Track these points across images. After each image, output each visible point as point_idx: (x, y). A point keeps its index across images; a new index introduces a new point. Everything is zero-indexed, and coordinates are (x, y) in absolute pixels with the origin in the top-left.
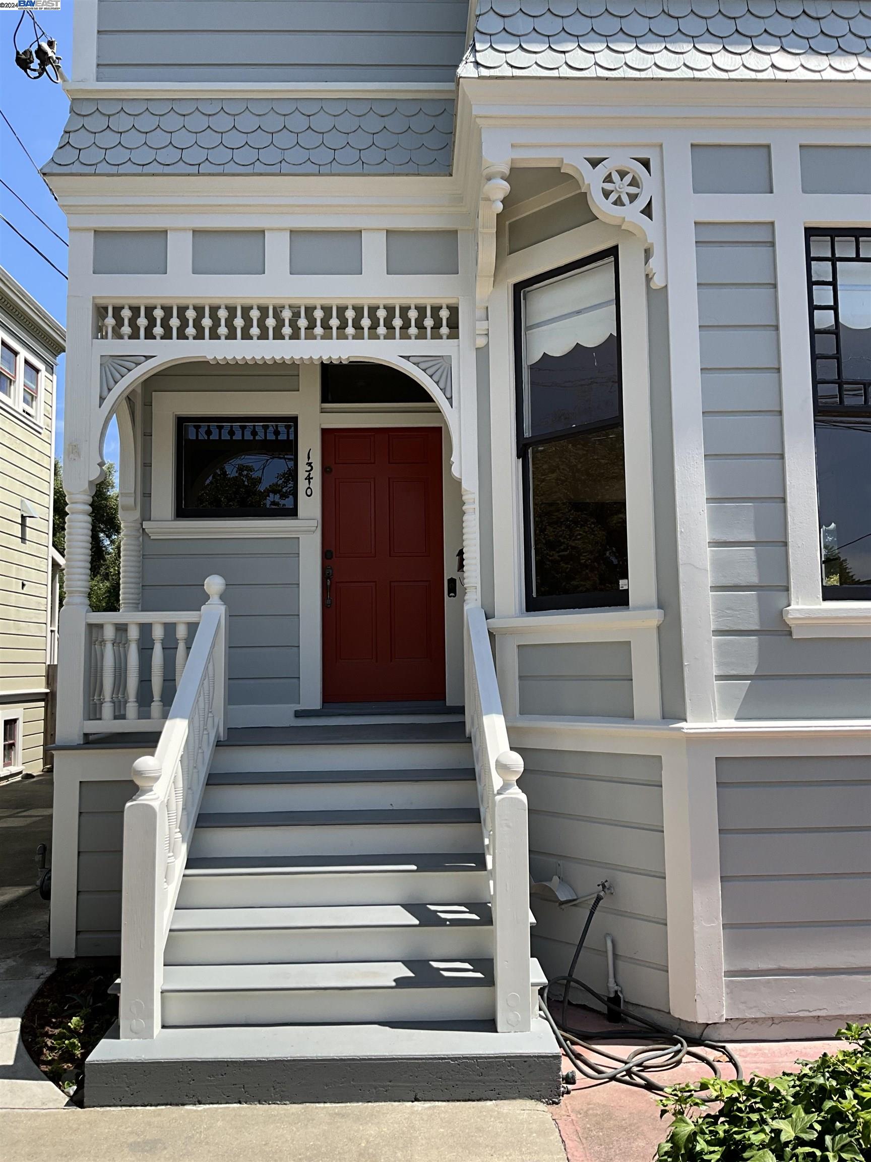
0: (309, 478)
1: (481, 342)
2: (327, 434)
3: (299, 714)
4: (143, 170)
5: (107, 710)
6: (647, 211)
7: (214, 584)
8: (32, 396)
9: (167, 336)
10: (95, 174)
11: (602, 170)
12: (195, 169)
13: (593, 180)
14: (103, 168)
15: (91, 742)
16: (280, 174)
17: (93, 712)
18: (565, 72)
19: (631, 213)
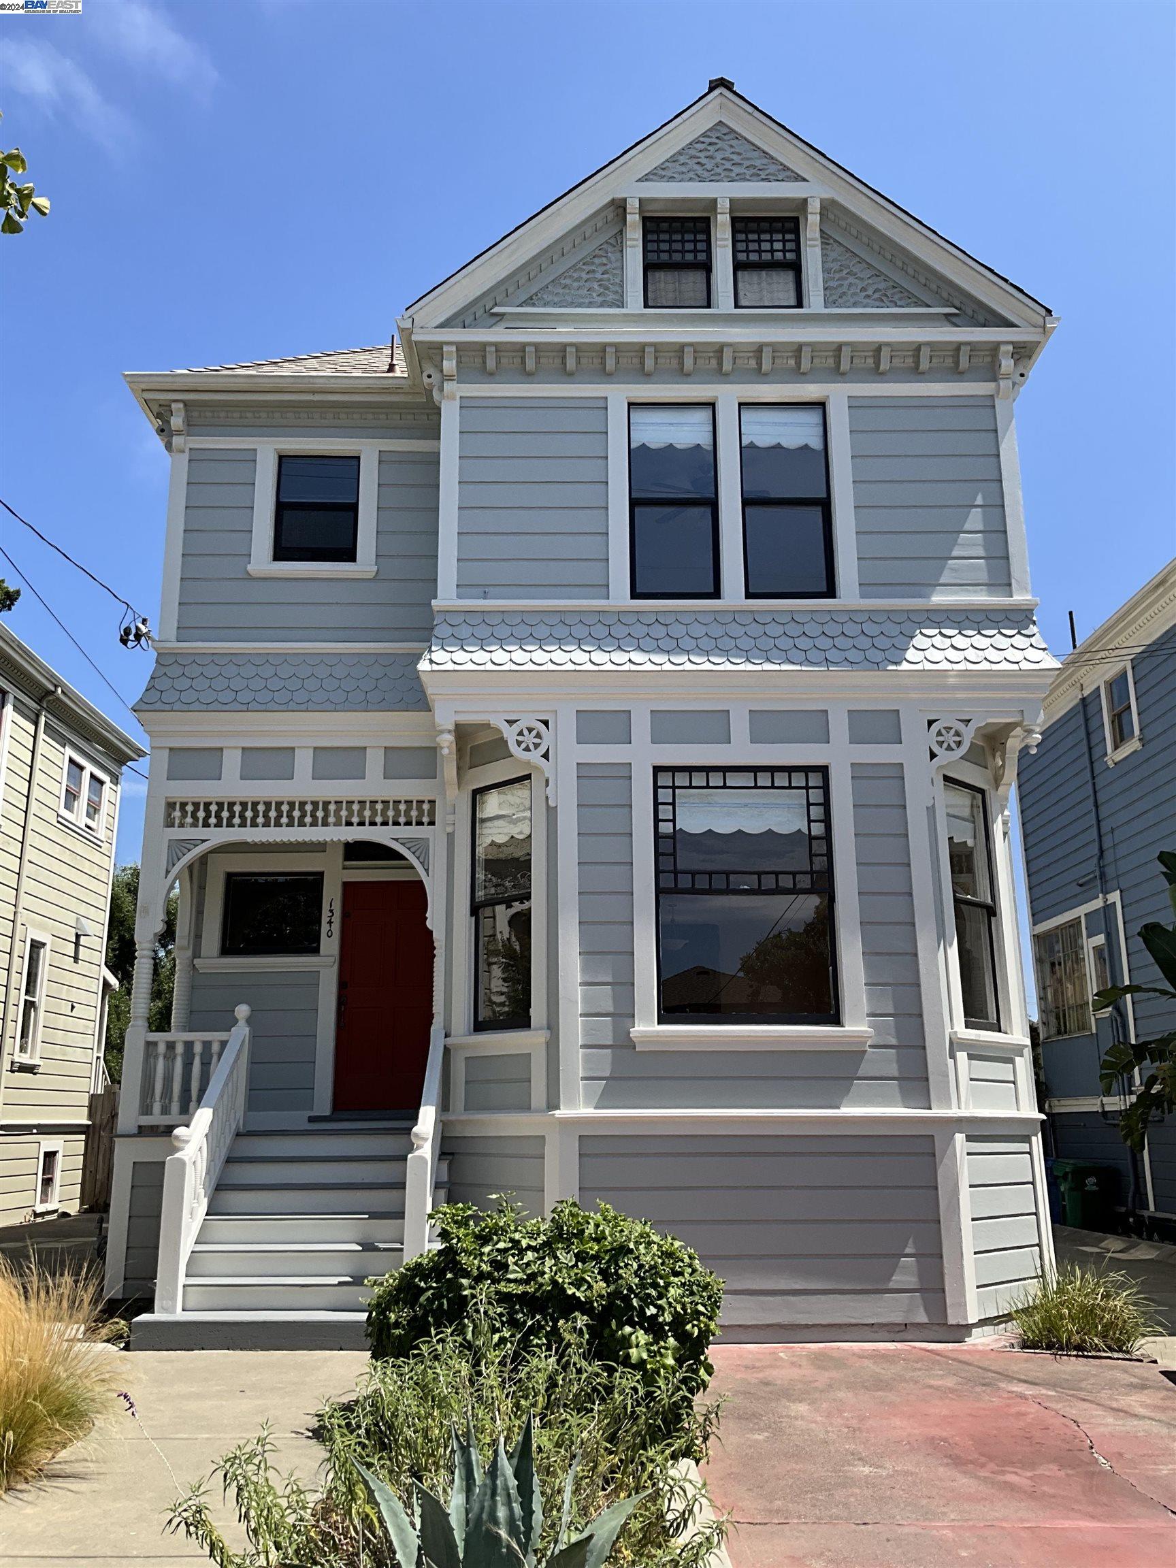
0: (330, 923)
1: (449, 829)
2: (348, 887)
3: (312, 1120)
4: (208, 707)
5: (157, 1107)
6: (546, 756)
7: (242, 1011)
8: (95, 809)
9: (219, 825)
10: (172, 711)
11: (516, 728)
12: (244, 707)
13: (510, 734)
14: (177, 706)
15: (143, 1131)
16: (307, 711)
17: (146, 1110)
18: (490, 667)
19: (535, 757)
